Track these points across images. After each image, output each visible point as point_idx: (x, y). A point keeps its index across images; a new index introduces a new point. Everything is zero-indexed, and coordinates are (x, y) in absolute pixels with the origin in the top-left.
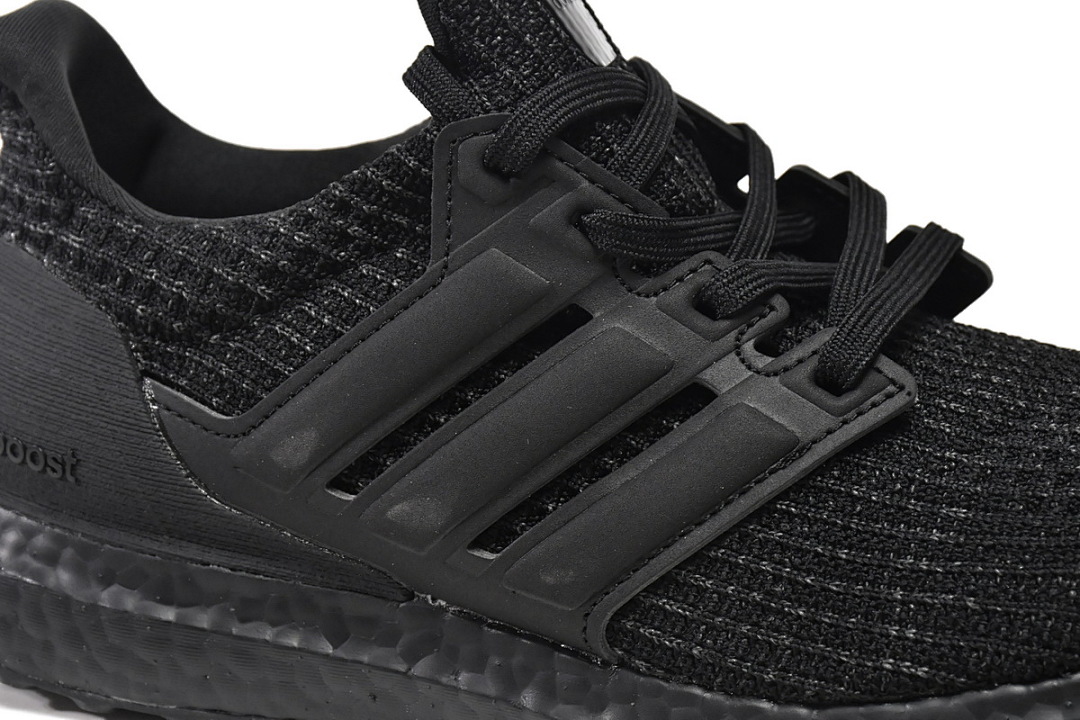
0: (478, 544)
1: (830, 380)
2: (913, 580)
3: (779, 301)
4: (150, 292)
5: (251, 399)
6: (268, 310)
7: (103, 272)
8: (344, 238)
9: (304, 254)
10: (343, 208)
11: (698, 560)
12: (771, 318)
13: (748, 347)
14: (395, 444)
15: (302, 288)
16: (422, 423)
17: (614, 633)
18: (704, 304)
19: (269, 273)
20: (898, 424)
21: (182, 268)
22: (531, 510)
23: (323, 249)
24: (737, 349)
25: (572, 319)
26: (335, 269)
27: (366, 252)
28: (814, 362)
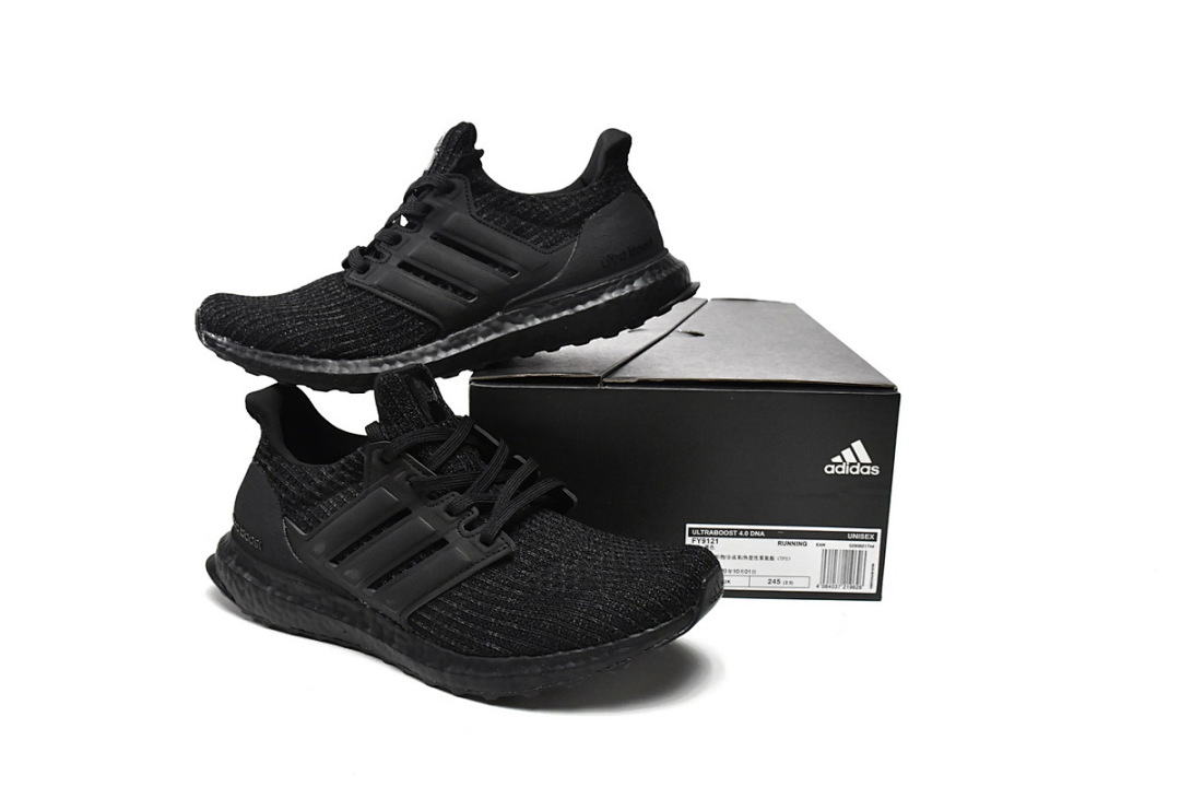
0: (370, 587)
1: (486, 541)
2: (500, 616)
3: (475, 509)
4: (286, 490)
5: (311, 528)
6: (320, 500)
7: (275, 480)
8: (343, 478)
9: (331, 483)
10: (343, 468)
11: (435, 600)
12: (472, 516)
13: (462, 526)
14: (350, 550)
15: (332, 494)
16: (358, 544)
17: (409, 621)
18: (450, 511)
19: (320, 488)
20: (508, 559)
21: (295, 483)
22: (388, 577)
23: (336, 480)
24: (458, 528)
25: (406, 512)
26: (340, 488)
27: (351, 482)
28: (479, 536)
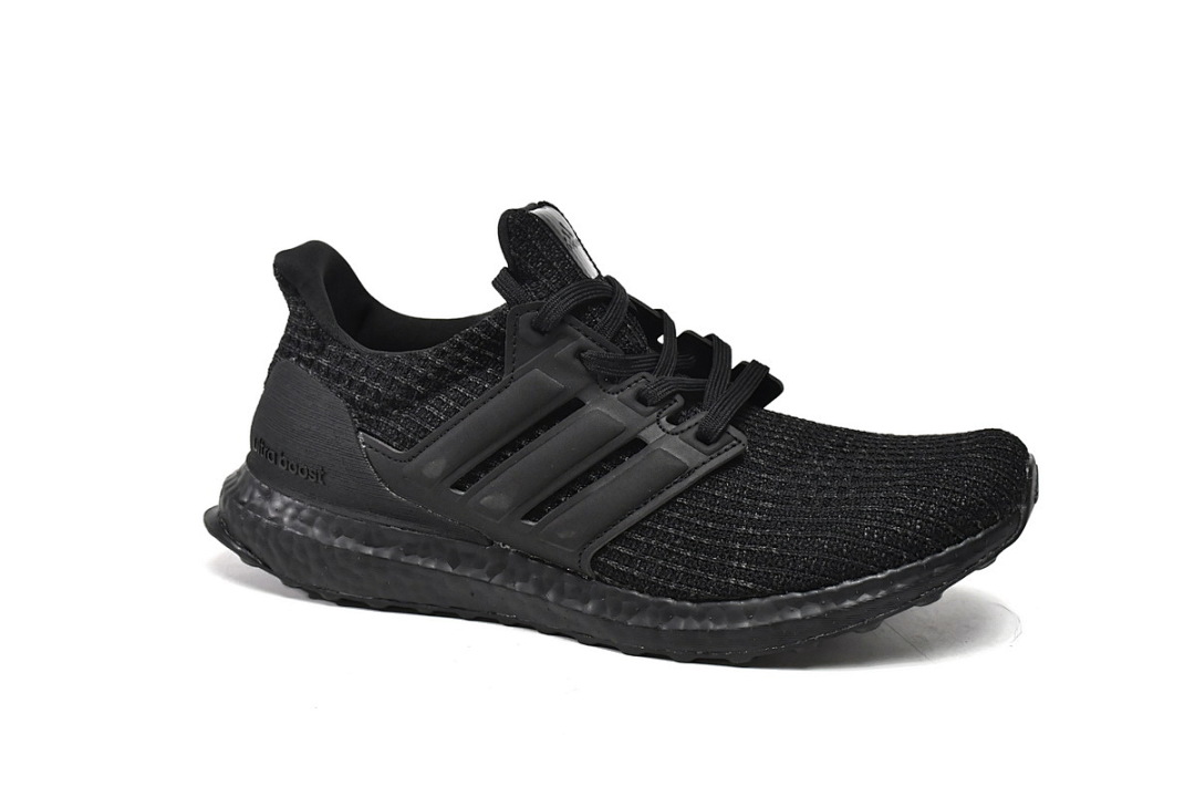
0: (527, 517)
1: (704, 438)
2: (745, 538)
3: (679, 398)
4: (363, 389)
5: (413, 442)
6: (422, 398)
7: (339, 378)
8: (461, 363)
9: (441, 370)
10: (460, 347)
11: (637, 527)
12: (675, 405)
13: (663, 420)
14: (485, 466)
15: (440, 388)
16: (499, 456)
17: (594, 563)
18: (641, 398)
19: (423, 380)
20: (737, 460)
21: (378, 376)
22: (553, 500)
23: (450, 368)
24: (658, 421)
25: (576, 404)
26: (456, 378)
27: (472, 370)
28: (696, 429)
